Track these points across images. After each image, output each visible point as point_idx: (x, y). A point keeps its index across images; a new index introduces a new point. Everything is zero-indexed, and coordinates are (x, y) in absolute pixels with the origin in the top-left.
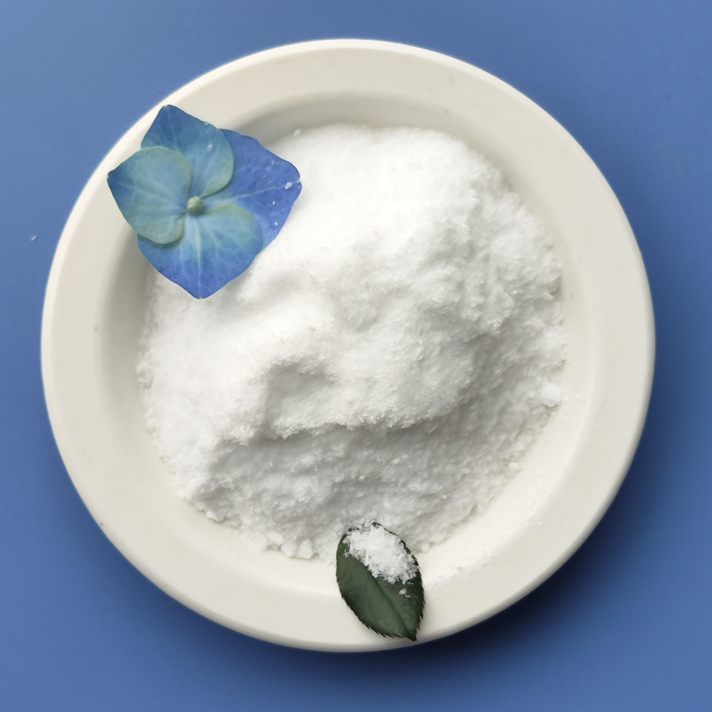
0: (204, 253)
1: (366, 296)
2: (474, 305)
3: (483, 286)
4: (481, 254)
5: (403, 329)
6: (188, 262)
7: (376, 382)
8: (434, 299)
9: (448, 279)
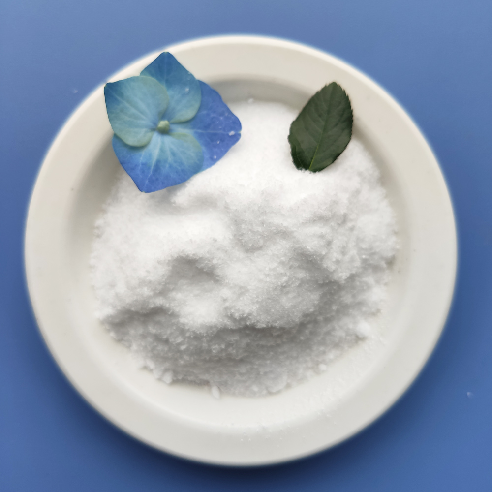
0: (158, 162)
1: (260, 229)
2: (334, 260)
3: (344, 248)
4: (349, 225)
5: (279, 261)
6: (144, 164)
7: (248, 291)
8: (308, 247)
9: (322, 236)
